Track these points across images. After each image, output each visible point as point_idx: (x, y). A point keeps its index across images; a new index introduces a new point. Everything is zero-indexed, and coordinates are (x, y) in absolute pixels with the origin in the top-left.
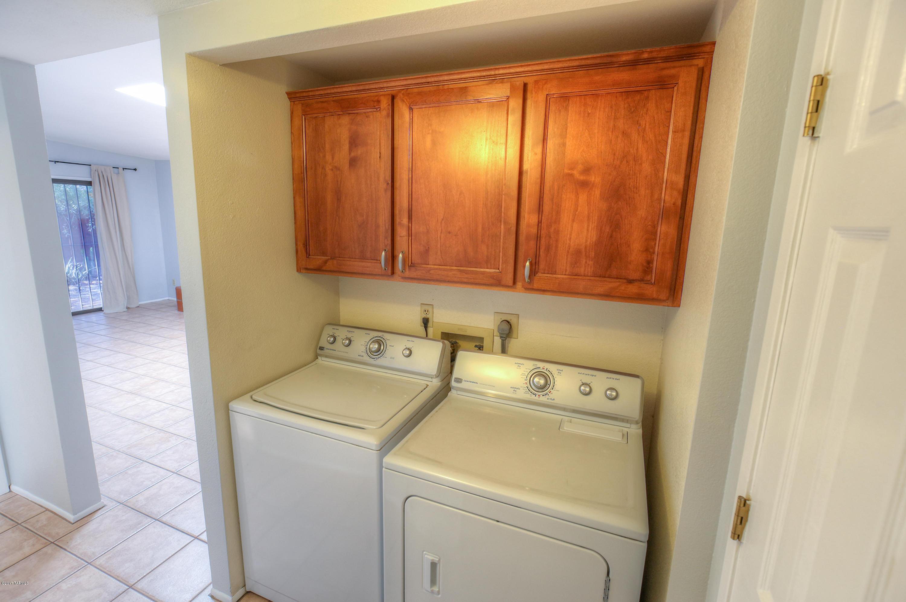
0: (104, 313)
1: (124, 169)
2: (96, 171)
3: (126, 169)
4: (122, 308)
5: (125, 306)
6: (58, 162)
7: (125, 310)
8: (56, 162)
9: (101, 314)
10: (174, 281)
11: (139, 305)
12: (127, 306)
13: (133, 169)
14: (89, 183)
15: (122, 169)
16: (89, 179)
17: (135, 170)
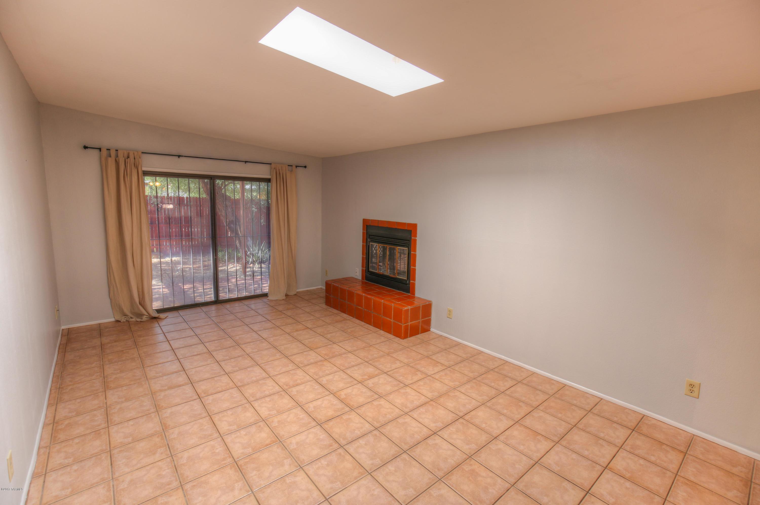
0: (268, 299)
1: (297, 167)
2: (274, 169)
3: (298, 166)
4: (281, 296)
5: (285, 293)
6: (247, 162)
7: (284, 298)
8: (246, 162)
9: (265, 300)
10: (327, 271)
11: (297, 292)
12: (286, 294)
13: (304, 166)
14: (268, 181)
15: (295, 167)
16: (268, 177)
17: (305, 167)
